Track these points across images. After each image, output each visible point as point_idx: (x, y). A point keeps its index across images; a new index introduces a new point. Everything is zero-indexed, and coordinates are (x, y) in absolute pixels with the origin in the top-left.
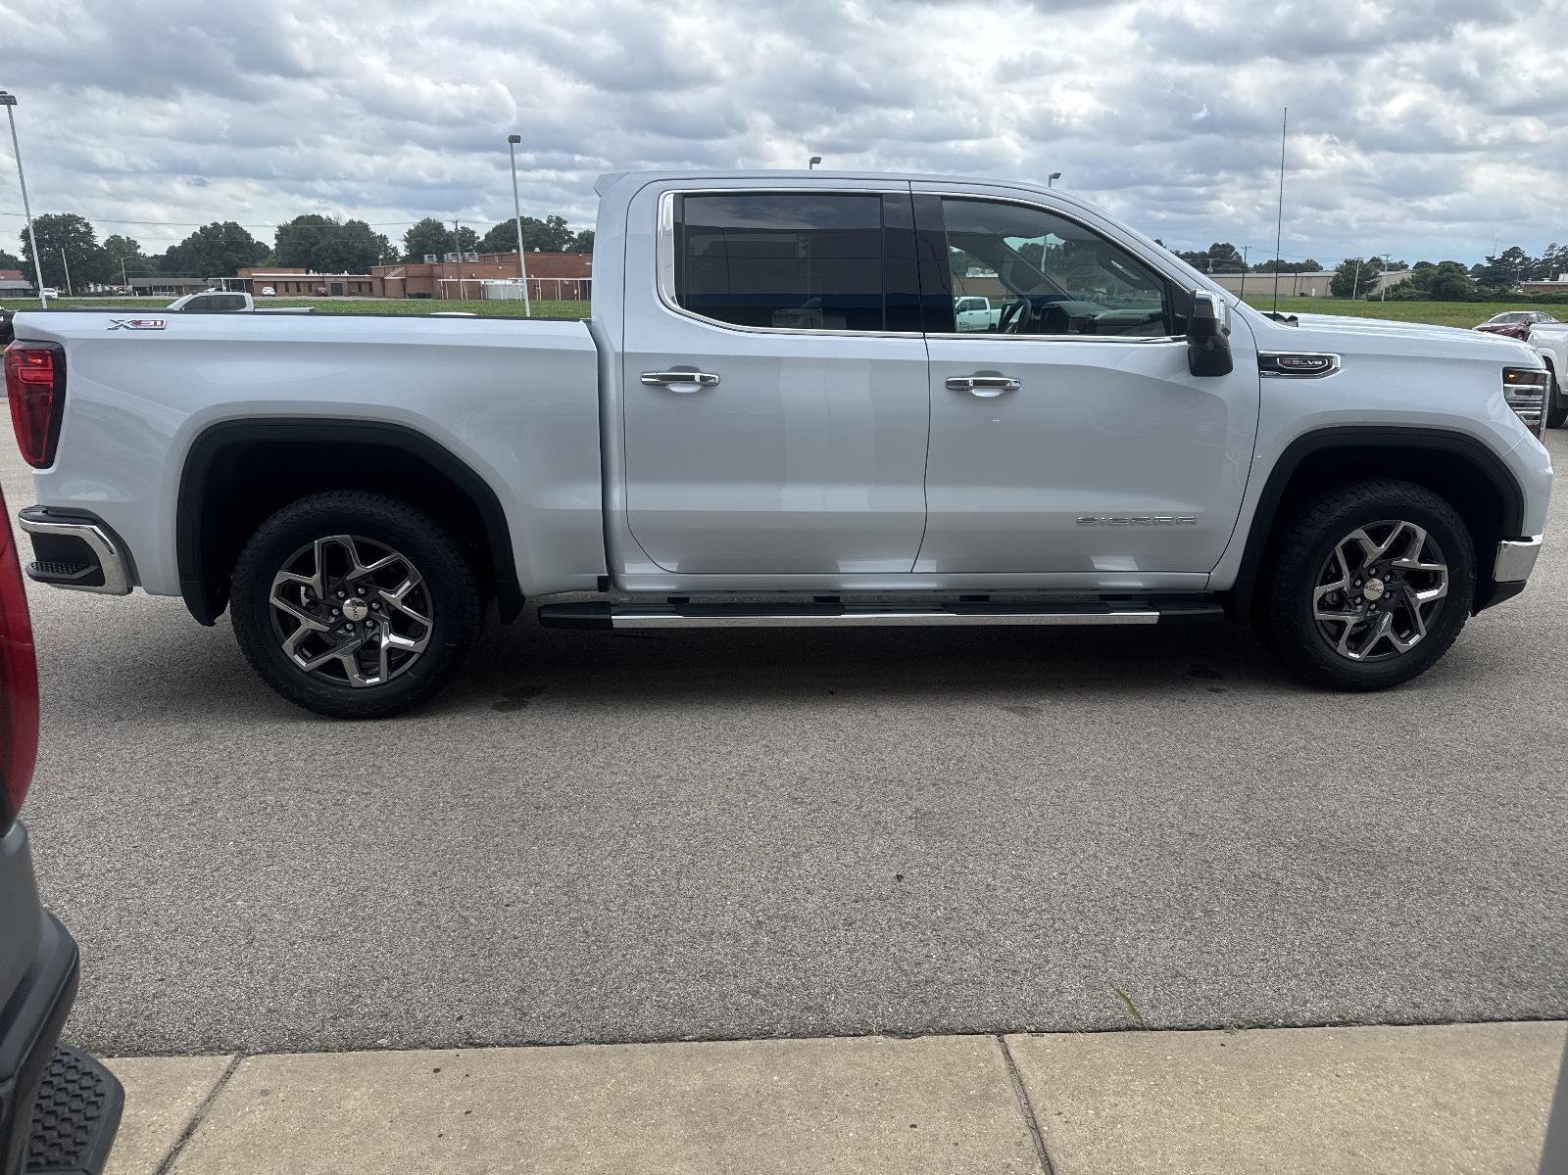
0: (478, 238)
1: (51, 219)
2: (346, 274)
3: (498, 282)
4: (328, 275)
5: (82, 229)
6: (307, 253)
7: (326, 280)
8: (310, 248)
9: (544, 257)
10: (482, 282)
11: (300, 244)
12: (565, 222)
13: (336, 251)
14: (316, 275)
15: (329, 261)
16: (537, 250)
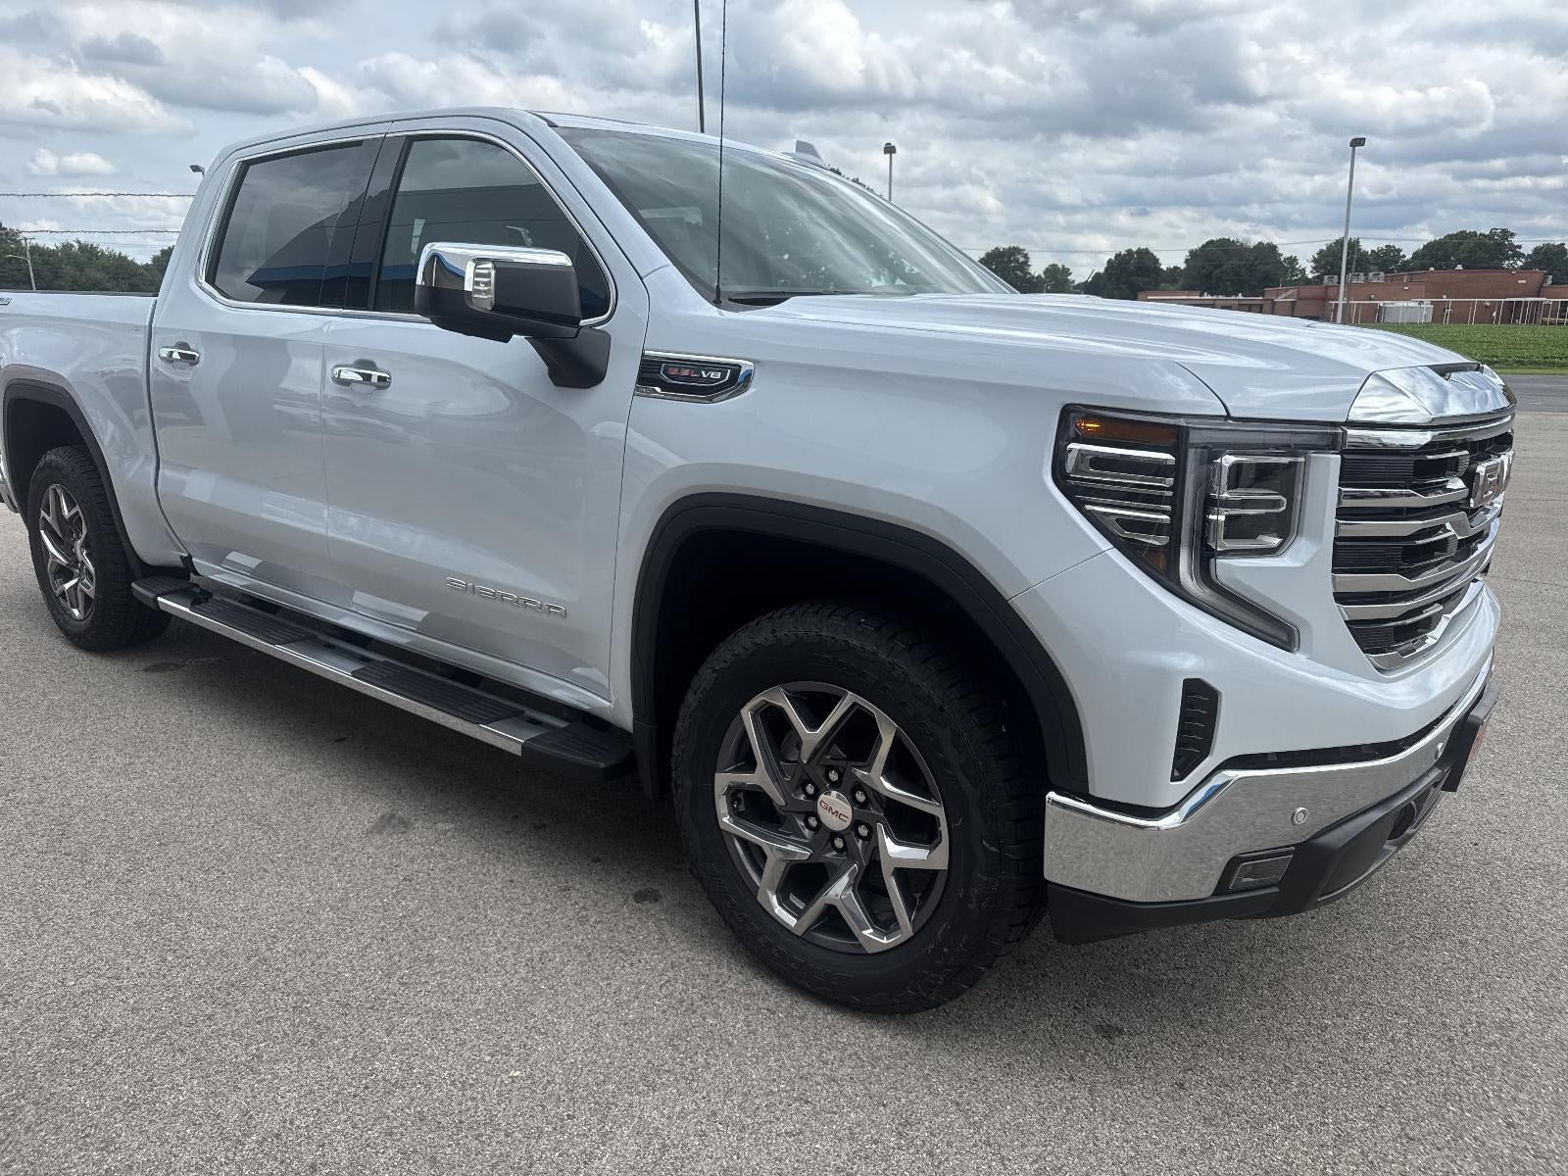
0: (1404, 256)
1: (999, 251)
2: (1240, 297)
3: (1400, 304)
4: (1220, 297)
5: (1022, 259)
6: (1209, 276)
7: (1217, 302)
8: (1212, 272)
9: (1464, 275)
10: (1381, 303)
11: (1203, 267)
12: (1512, 235)
13: (1237, 274)
14: (1210, 297)
15: (1228, 283)
16: (1459, 267)
